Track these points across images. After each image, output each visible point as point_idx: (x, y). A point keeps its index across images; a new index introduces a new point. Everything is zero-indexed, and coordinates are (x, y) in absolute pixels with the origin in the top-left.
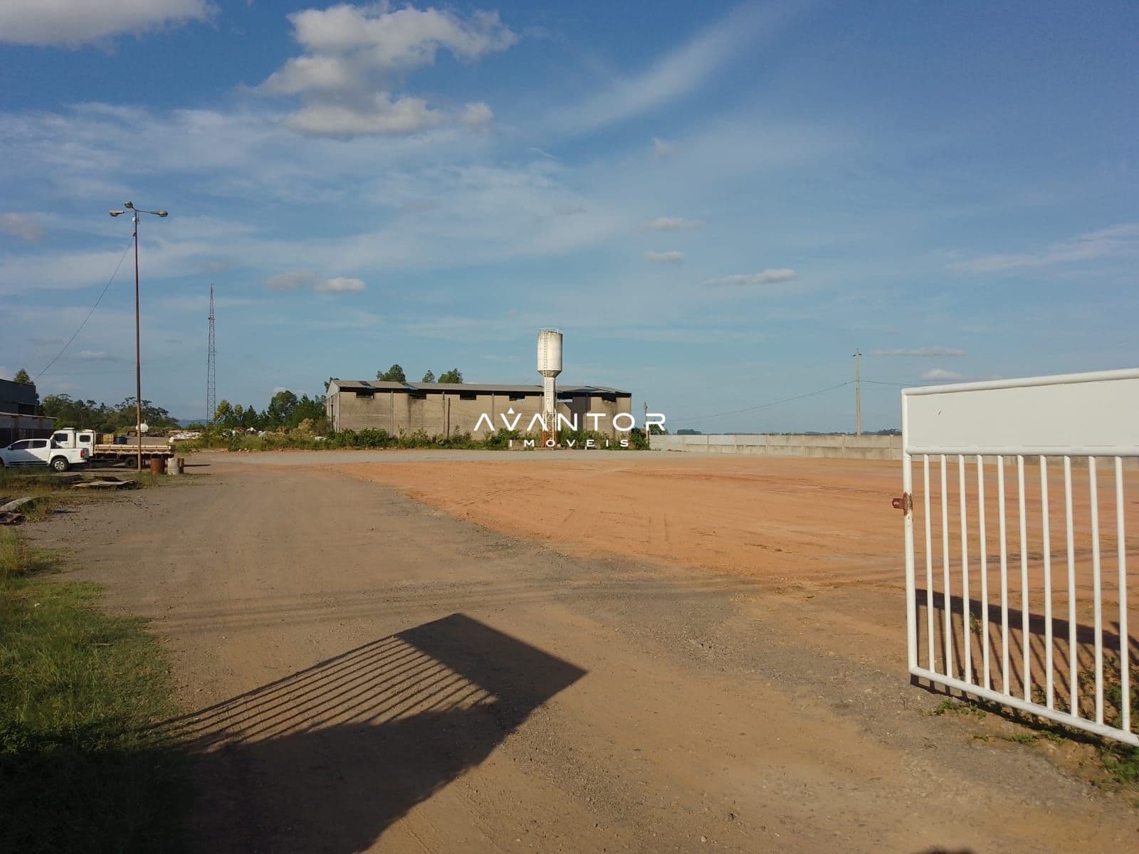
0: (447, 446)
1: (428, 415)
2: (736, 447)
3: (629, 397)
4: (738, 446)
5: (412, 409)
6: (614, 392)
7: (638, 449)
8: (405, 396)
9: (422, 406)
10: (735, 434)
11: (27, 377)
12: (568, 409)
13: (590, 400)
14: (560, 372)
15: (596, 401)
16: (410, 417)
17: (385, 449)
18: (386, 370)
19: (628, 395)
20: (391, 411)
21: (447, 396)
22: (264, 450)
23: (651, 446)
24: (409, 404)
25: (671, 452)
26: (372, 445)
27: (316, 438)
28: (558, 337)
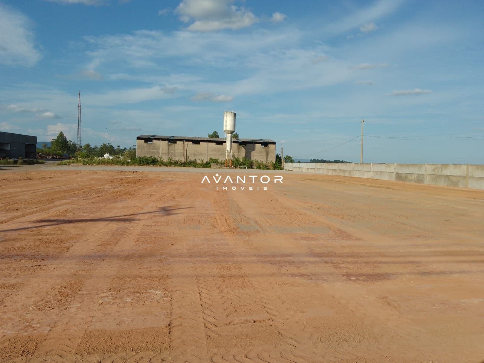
0: (183, 165)
1: (177, 151)
2: (307, 169)
3: (275, 144)
4: (308, 168)
5: (170, 148)
6: (267, 141)
7: (274, 169)
8: (166, 142)
9: (175, 147)
10: (307, 162)
11: (63, 135)
12: (244, 149)
13: (255, 145)
14: (235, 131)
15: (258, 146)
16: (169, 152)
17: (153, 166)
18: (211, 134)
19: (274, 143)
20: (160, 149)
21: (186, 143)
22: (99, 165)
23: (284, 168)
24: (169, 145)
25: (289, 171)
26: (148, 164)
27: (128, 160)
28: (233, 114)
